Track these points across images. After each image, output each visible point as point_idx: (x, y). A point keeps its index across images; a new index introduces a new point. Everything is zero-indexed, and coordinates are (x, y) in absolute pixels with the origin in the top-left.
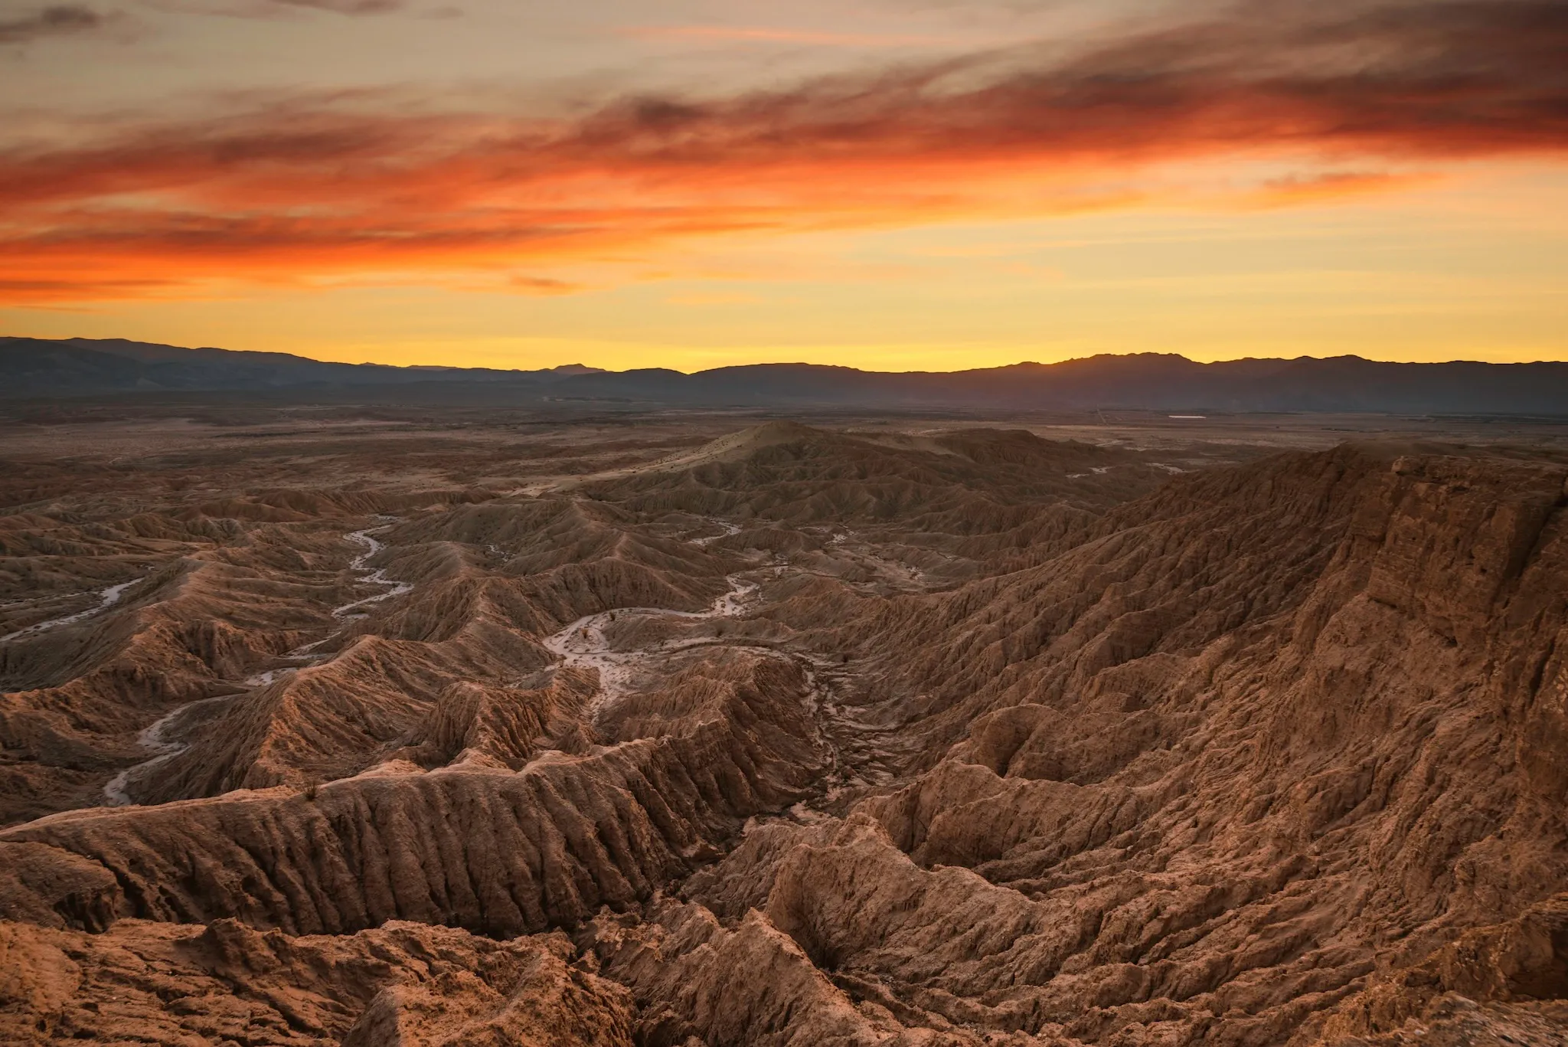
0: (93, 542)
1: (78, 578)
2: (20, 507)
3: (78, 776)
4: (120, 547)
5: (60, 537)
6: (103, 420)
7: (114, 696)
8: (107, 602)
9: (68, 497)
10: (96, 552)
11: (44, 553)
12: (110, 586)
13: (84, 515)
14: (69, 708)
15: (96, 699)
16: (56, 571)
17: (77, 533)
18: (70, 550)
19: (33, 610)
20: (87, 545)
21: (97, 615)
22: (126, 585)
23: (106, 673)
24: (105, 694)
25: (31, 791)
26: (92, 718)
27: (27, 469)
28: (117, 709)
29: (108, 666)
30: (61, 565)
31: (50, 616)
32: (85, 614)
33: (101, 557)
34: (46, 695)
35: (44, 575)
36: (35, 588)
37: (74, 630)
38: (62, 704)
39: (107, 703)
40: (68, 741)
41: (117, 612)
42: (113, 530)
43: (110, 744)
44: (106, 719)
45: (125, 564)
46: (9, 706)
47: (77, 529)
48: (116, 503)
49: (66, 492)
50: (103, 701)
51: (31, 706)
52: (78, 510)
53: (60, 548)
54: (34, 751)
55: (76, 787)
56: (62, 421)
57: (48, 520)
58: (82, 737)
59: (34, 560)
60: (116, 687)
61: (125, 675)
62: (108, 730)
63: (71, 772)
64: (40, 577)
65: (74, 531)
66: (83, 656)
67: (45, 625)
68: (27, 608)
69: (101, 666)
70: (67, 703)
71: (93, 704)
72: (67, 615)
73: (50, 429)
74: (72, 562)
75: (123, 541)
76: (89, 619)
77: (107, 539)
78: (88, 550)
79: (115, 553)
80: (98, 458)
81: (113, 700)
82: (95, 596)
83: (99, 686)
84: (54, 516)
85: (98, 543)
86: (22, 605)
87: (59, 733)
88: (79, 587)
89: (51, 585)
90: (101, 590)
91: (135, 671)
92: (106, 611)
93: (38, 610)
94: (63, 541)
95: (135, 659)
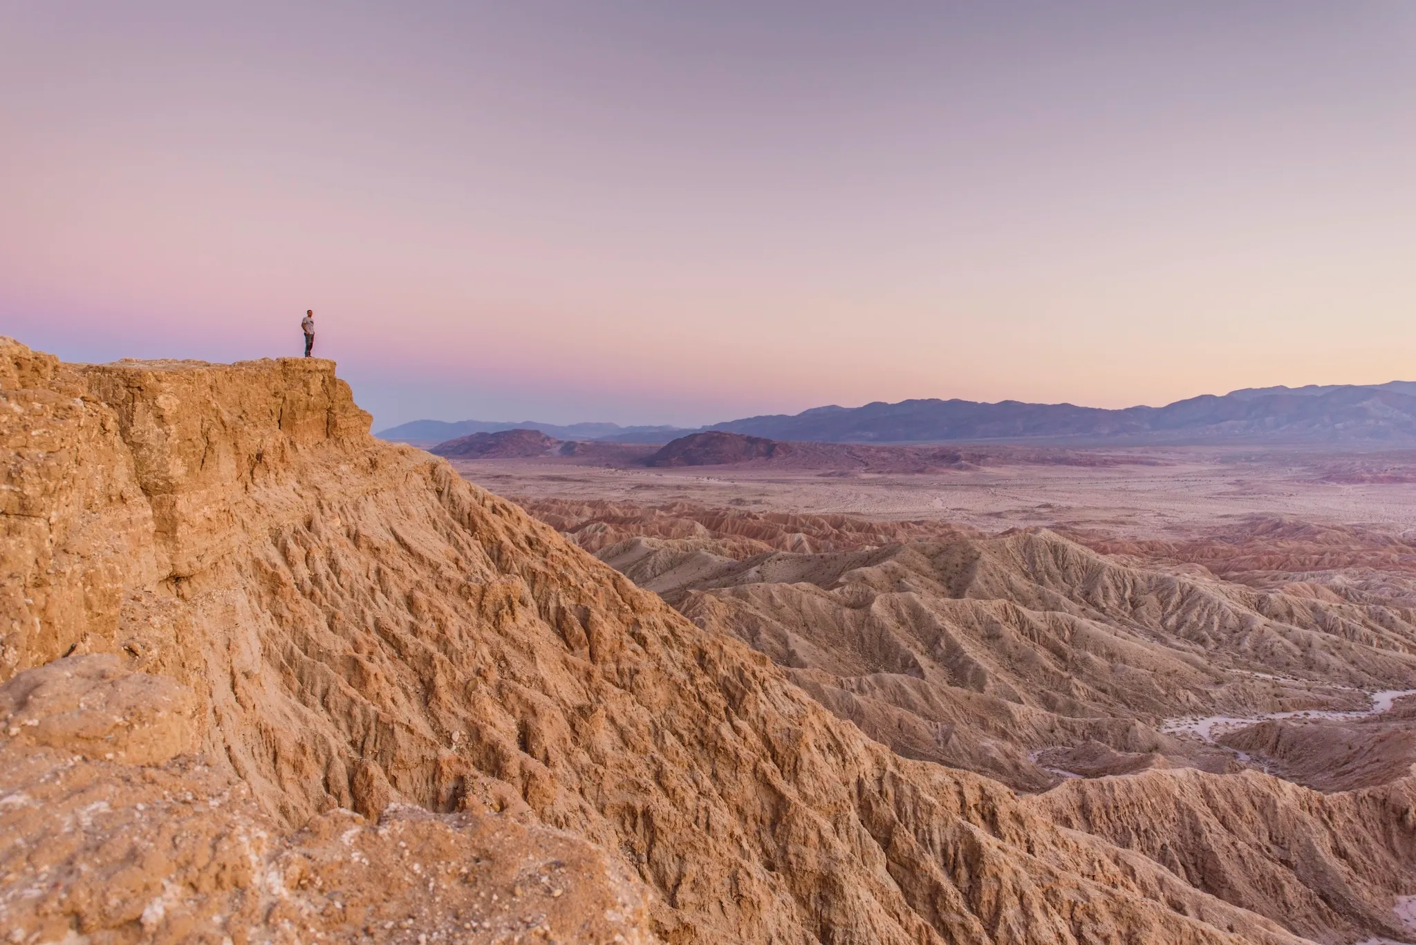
0: (1373, 629)
1: (1353, 669)
2: (1306, 574)
3: (1329, 913)
4: (1401, 643)
5: (1342, 614)
6: (1402, 480)
7: (1377, 832)
8: (1378, 709)
9: (1351, 569)
10: (1375, 643)
11: (1326, 631)
12: (1383, 689)
13: (1366, 594)
14: (1331, 824)
15: (1358, 826)
16: (1333, 654)
17: (1360, 613)
18: (1350, 633)
19: (1306, 692)
20: (1368, 631)
21: (1366, 721)
22: (1402, 694)
23: (1374, 798)
24: (1369, 825)
25: (1285, 904)
26: (1352, 849)
27: (1319, 532)
28: (1380, 854)
29: (1378, 791)
30: (1339, 648)
31: (1321, 705)
32: (1353, 715)
33: (1379, 650)
34: (1313, 798)
35: (1322, 656)
36: (1310, 668)
37: (1346, 731)
38: (1326, 816)
39: (1370, 839)
40: (1325, 864)
41: (1393, 725)
42: (1398, 619)
43: (1366, 893)
44: (1364, 858)
45: (1404, 667)
46: (1281, 794)
47: (1361, 609)
48: (1401, 587)
49: (1351, 563)
50: (1364, 833)
51: (1298, 803)
52: (1359, 587)
53: (1341, 629)
54: (1294, 858)
55: (1325, 927)
56: (1362, 480)
57: (1330, 593)
58: (1338, 867)
59: (1317, 636)
60: (1381, 822)
61: (1394, 811)
62: (1365, 873)
63: (1323, 905)
64: (1318, 657)
65: (1357, 611)
66: (1349, 767)
67: (1314, 714)
68: (1301, 689)
69: (1372, 788)
70: (1330, 818)
71: (1355, 832)
72: (1336, 710)
73: (1347, 488)
74: (1350, 648)
75: (1406, 636)
76: (1357, 722)
77: (1390, 628)
78: (1367, 637)
79: (1395, 648)
80: (1388, 528)
81: (1375, 837)
82: (1366, 697)
83: (1365, 812)
84: (1337, 591)
85: (1379, 632)
86: (1297, 683)
87: (1319, 849)
88: (1352, 680)
89: (1325, 670)
90: (1373, 692)
91: (1407, 811)
92: (1375, 720)
93: (1310, 694)
94: (1345, 620)
95: (1409, 795)
